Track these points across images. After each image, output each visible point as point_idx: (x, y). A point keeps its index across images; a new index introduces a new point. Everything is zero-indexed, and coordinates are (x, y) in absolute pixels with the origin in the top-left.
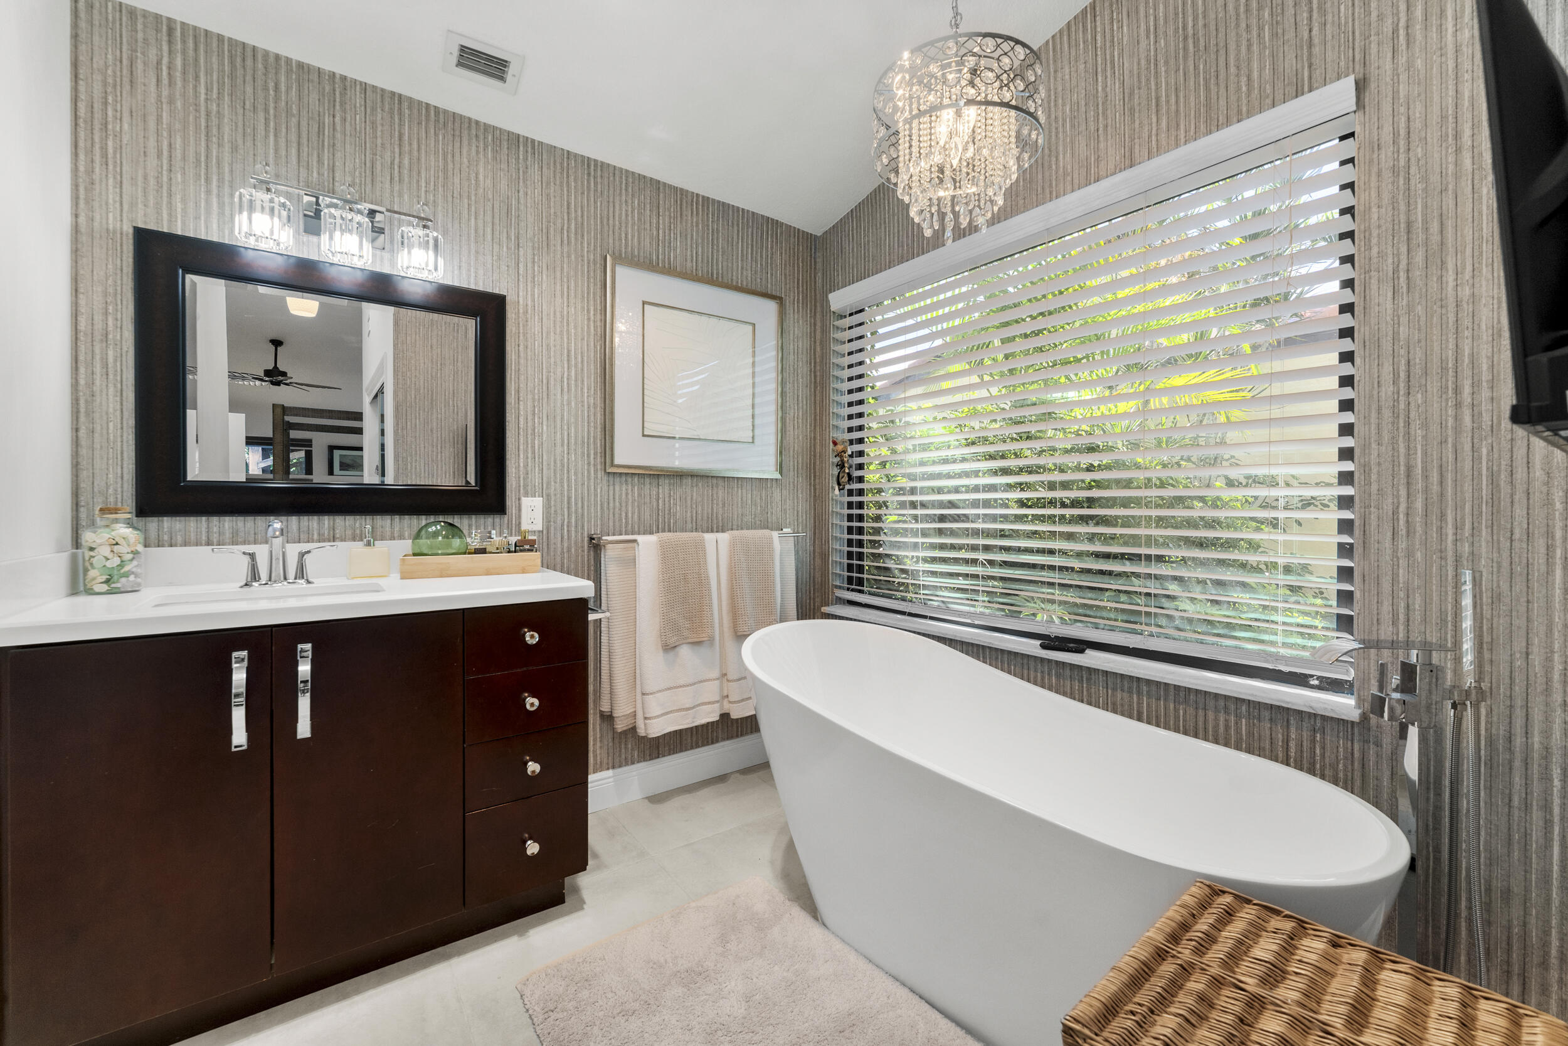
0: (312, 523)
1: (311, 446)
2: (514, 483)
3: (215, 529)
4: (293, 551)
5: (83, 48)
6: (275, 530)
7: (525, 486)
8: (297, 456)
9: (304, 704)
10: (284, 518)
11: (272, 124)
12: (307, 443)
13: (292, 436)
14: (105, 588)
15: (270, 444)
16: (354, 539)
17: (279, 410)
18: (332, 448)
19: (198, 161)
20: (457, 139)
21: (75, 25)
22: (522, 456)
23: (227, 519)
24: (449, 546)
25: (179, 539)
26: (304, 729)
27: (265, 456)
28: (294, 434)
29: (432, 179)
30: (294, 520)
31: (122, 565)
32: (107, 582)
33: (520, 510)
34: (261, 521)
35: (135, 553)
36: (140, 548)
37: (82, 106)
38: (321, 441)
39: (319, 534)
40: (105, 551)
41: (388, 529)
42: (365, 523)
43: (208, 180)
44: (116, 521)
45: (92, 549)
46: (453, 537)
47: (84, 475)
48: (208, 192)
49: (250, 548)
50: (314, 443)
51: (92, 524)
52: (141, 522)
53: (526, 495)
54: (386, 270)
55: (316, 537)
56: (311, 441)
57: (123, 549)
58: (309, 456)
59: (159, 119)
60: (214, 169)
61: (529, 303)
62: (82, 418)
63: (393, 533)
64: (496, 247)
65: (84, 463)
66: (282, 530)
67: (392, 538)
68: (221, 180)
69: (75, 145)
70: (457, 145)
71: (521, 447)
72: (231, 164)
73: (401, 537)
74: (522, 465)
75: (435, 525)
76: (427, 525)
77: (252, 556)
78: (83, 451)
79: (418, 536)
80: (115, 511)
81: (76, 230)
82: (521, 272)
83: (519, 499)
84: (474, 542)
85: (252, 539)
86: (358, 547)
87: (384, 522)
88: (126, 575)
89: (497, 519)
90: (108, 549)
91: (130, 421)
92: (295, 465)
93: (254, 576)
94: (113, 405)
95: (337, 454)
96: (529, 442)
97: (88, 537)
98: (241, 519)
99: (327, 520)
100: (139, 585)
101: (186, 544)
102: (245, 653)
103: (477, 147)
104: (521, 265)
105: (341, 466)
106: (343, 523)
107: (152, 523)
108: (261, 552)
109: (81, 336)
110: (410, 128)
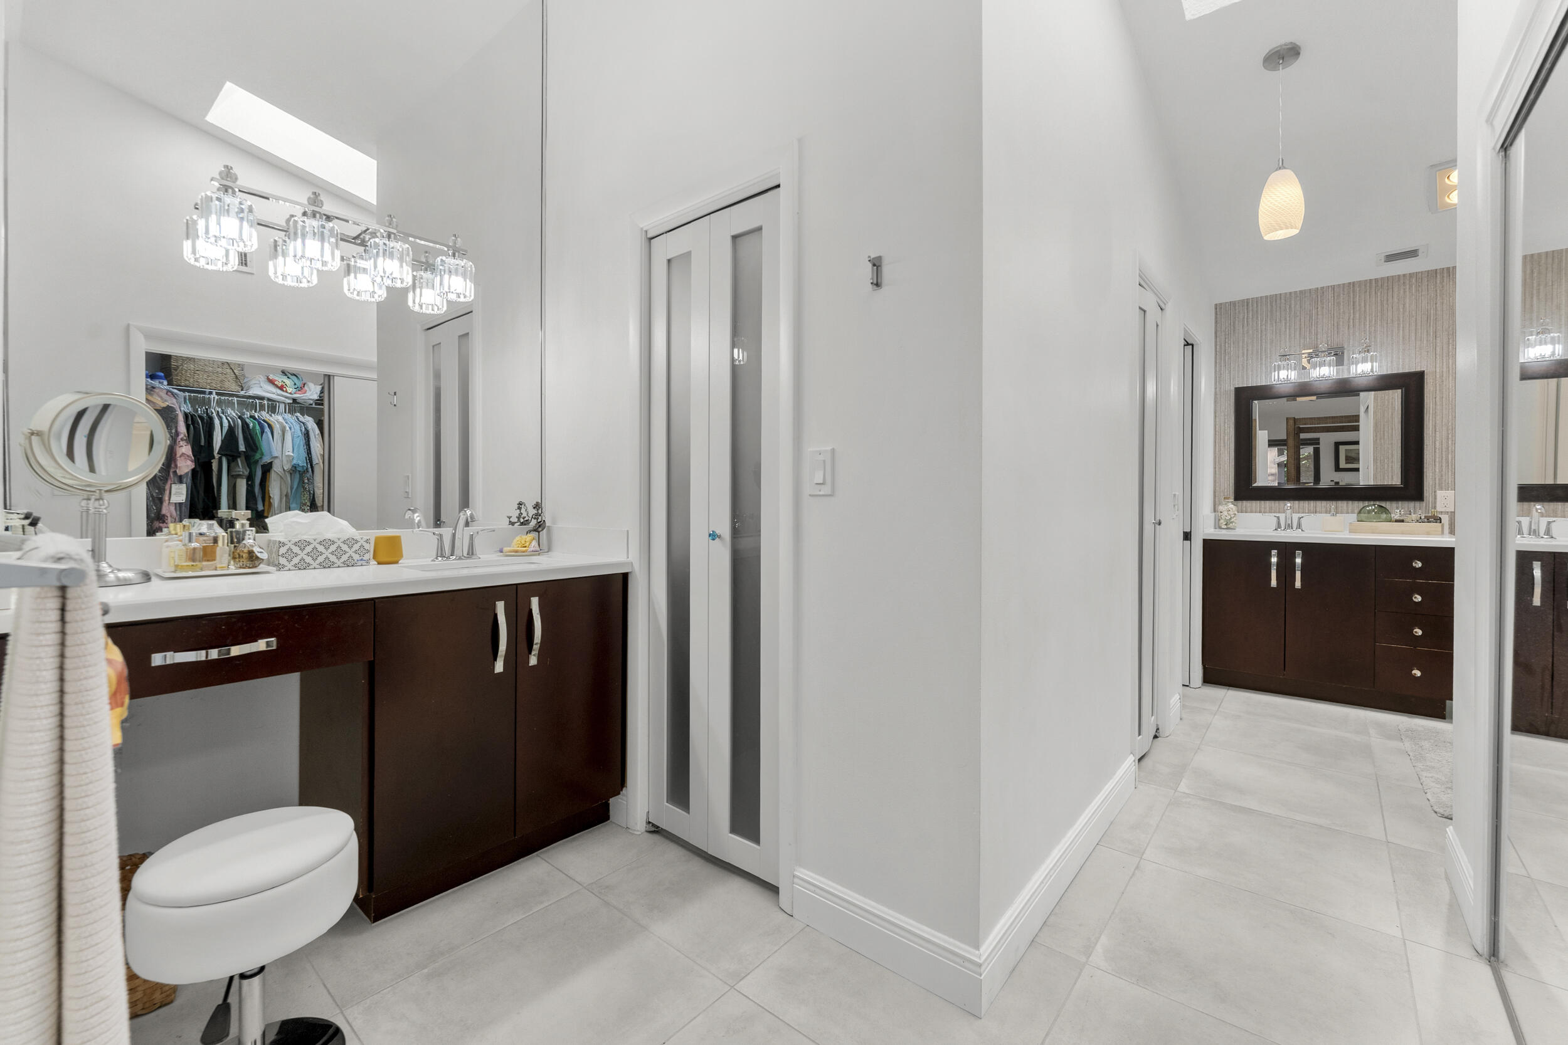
0: (1305, 504)
1: (1319, 444)
2: (1431, 483)
3: (1263, 506)
4: (1296, 516)
5: (1218, 325)
6: (1288, 506)
7: (1440, 484)
8: (1307, 451)
9: (1298, 574)
10: (1292, 502)
11: (1288, 324)
12: (1316, 442)
13: (1301, 437)
14: (1225, 527)
15: (1285, 445)
16: (1326, 513)
17: (1291, 422)
18: (1337, 445)
19: (1258, 352)
20: (1391, 290)
21: (1216, 318)
22: (1437, 465)
23: (1267, 502)
24: (1380, 518)
25: (1249, 510)
26: (1298, 584)
27: (1280, 453)
28: (1303, 436)
29: (1374, 318)
30: (1297, 502)
31: (1230, 519)
32: (1226, 525)
33: (1435, 498)
34: (1282, 503)
35: (1235, 514)
36: (1236, 512)
37: (1218, 347)
38: (1327, 440)
39: (1308, 510)
40: (1225, 513)
41: (1345, 508)
42: (1332, 505)
43: (1261, 359)
44: (1228, 502)
45: (1221, 512)
46: (1382, 513)
47: (1217, 484)
48: (1261, 364)
49: (1277, 515)
50: (1321, 440)
51: (1220, 504)
52: (1236, 503)
53: (1441, 489)
54: (1346, 376)
55: (1307, 511)
56: (1319, 439)
57: (1231, 513)
58: (1317, 452)
59: (1244, 340)
60: (1264, 354)
61: (1445, 370)
62: (1217, 463)
63: (1347, 510)
64: (1418, 343)
65: (1217, 481)
66: (1291, 507)
67: (1348, 513)
68: (1266, 357)
69: (1216, 362)
70: (1390, 293)
71: (1437, 460)
72: (1270, 349)
73: (1353, 512)
74: (1437, 471)
75: (1371, 506)
76: (1368, 506)
77: (1278, 518)
78: (1217, 476)
79: (1360, 512)
80: (1228, 498)
81: (1216, 394)
82: (1438, 352)
83: (1435, 492)
84: (1396, 515)
85: (1278, 511)
86: (1327, 517)
87: (1342, 504)
88: (1232, 523)
89: (1417, 504)
90: (1226, 512)
91: (1233, 463)
92: (1305, 458)
93: (1279, 526)
94: (1227, 458)
95: (1342, 449)
96: (1444, 456)
97: (1221, 508)
98: (1273, 502)
99: (1312, 503)
100: (1236, 527)
101: (1251, 512)
102: (1276, 551)
103: (1404, 289)
104: (1438, 349)
105: (1346, 460)
106: (1321, 504)
107: (1240, 503)
108: (1282, 516)
109: (1217, 433)
110: (1359, 296)
